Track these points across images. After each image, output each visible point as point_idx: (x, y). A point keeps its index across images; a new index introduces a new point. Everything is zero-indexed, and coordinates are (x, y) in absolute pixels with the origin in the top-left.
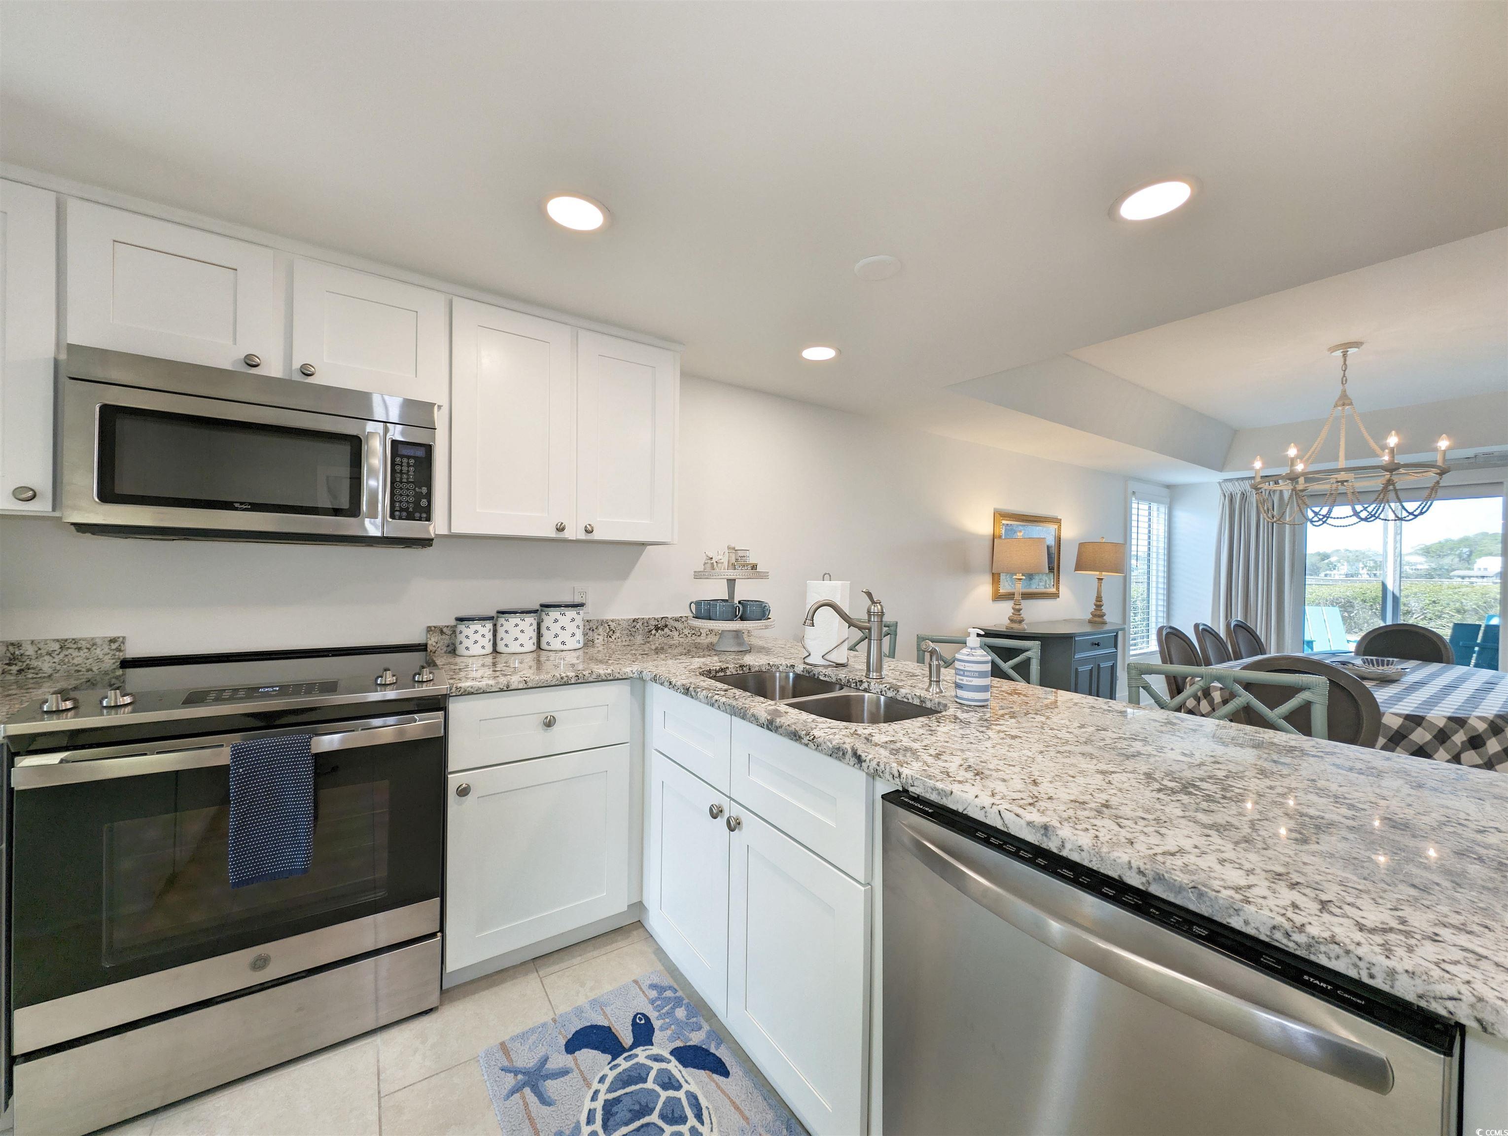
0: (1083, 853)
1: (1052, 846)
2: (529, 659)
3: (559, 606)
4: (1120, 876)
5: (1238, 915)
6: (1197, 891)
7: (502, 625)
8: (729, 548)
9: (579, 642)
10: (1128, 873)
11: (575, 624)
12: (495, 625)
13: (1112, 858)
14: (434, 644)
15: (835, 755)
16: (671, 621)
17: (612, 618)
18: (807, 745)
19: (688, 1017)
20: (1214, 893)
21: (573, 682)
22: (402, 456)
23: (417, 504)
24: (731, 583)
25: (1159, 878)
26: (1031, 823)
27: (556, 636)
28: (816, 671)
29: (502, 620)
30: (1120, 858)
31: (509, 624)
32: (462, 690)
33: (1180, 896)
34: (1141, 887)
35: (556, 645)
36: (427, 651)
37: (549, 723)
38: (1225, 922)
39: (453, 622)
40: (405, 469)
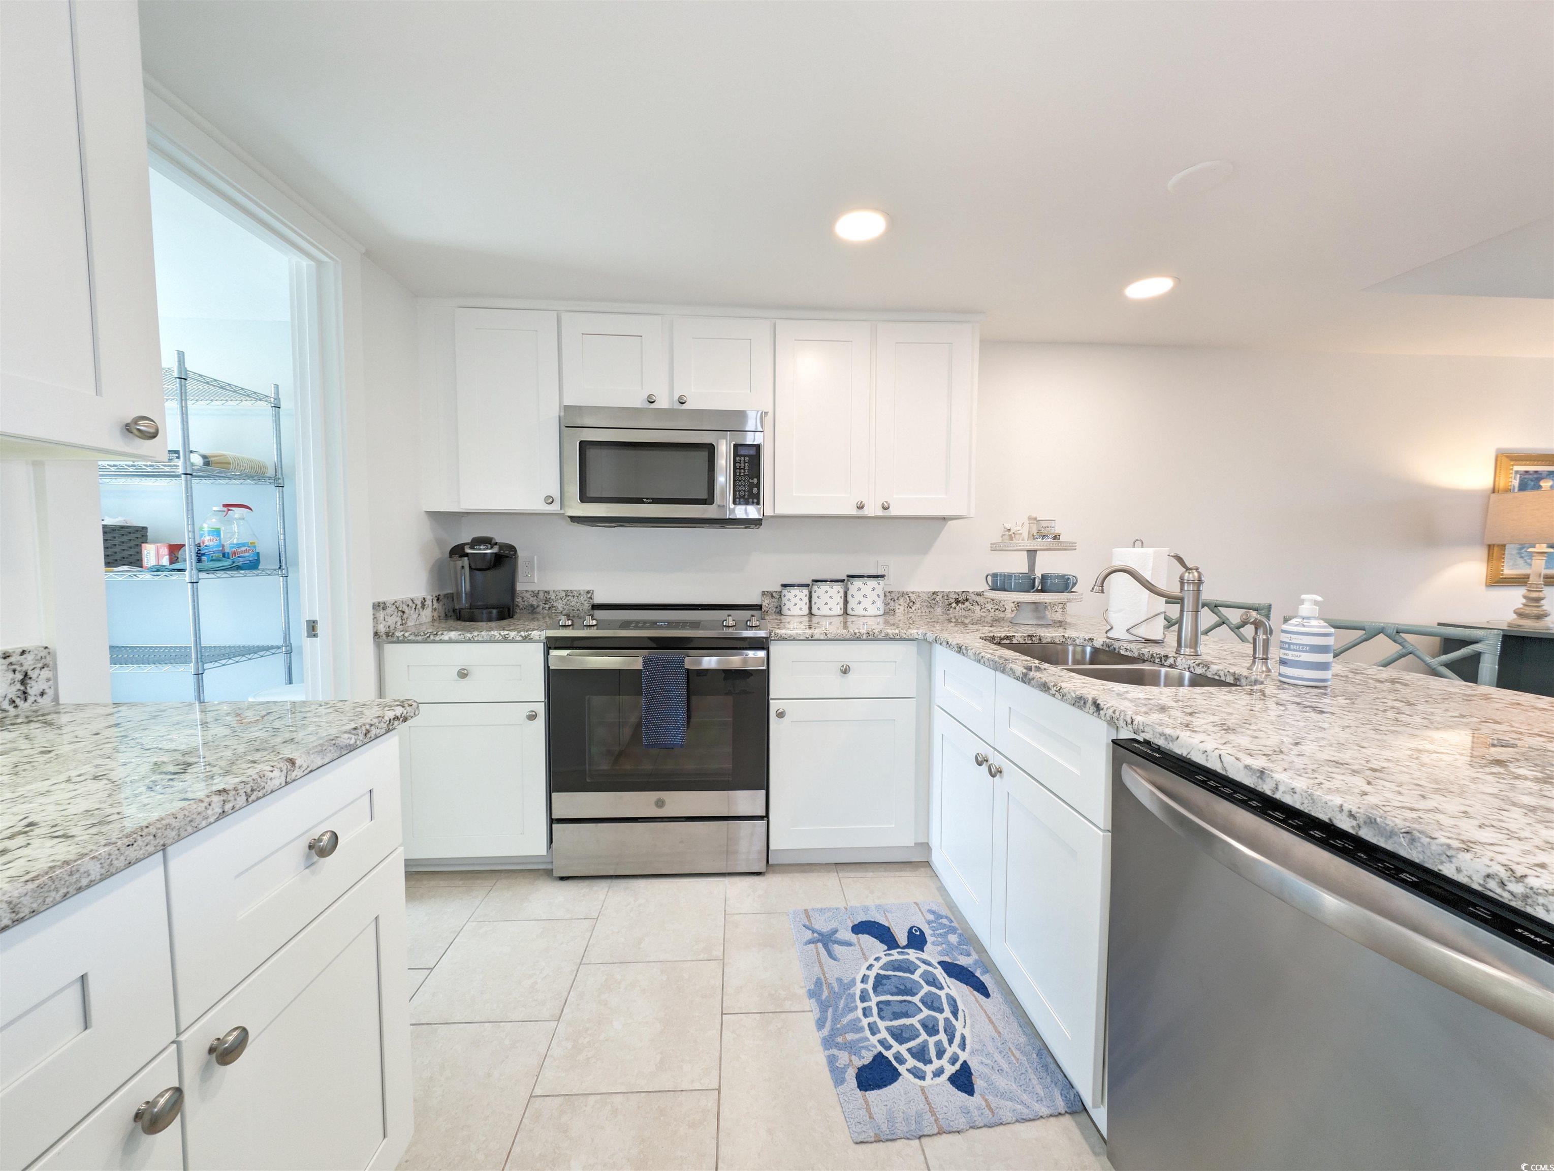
0: (1294, 795)
1: (1266, 788)
2: (838, 621)
3: (862, 576)
4: (1330, 819)
5: (1451, 862)
6: (1409, 836)
7: (815, 592)
8: (1030, 518)
9: (878, 609)
10: (1339, 816)
11: (875, 593)
12: (810, 593)
13: (1324, 800)
14: (767, 605)
15: (1077, 704)
16: (973, 596)
17: (912, 590)
18: (1054, 695)
19: (960, 944)
20: (1428, 840)
21: (864, 638)
22: (740, 456)
23: (750, 491)
24: (1032, 554)
25: (1371, 822)
26: (1248, 766)
27: (859, 603)
28: (1116, 645)
29: (815, 588)
30: (1332, 801)
31: (821, 590)
32: (779, 636)
33: (1390, 841)
34: (1351, 831)
35: (859, 610)
36: (761, 610)
37: (845, 671)
38: (1436, 869)
39: (779, 589)
40: (742, 465)
